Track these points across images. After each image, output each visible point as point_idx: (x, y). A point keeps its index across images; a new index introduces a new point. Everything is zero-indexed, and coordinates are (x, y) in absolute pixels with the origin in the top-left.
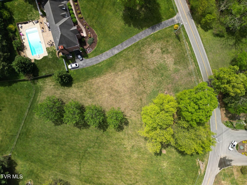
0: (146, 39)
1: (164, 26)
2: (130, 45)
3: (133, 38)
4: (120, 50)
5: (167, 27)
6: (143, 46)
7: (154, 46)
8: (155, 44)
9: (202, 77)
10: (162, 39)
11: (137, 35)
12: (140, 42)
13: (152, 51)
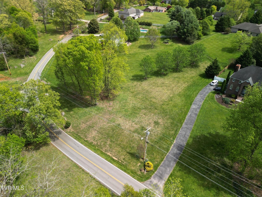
0: (176, 131)
2: (187, 117)
3: (192, 125)
5: (163, 162)
6: (172, 123)
7: (159, 130)
8: (159, 132)
10: (156, 141)
11: (190, 130)
12: (179, 125)
13: (156, 123)
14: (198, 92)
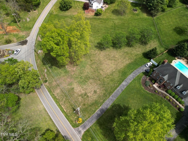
0: (104, 100)
1: (91, 119)
3: (116, 98)
4: (121, 85)
6: (104, 94)
7: (95, 97)
8: (94, 99)
9: (46, 88)
10: (89, 105)
11: (113, 101)
12: (108, 96)
13: (95, 92)
14: (133, 71)
